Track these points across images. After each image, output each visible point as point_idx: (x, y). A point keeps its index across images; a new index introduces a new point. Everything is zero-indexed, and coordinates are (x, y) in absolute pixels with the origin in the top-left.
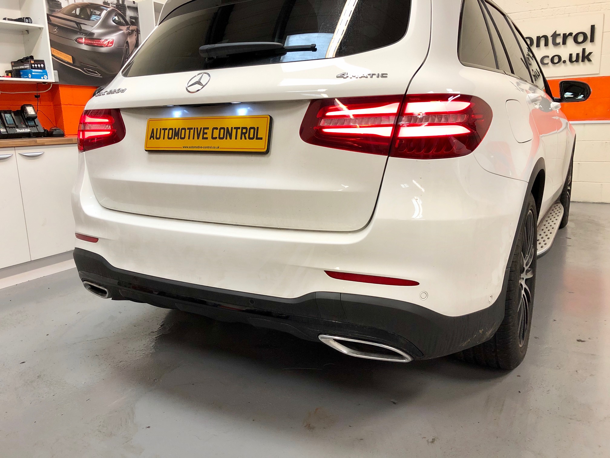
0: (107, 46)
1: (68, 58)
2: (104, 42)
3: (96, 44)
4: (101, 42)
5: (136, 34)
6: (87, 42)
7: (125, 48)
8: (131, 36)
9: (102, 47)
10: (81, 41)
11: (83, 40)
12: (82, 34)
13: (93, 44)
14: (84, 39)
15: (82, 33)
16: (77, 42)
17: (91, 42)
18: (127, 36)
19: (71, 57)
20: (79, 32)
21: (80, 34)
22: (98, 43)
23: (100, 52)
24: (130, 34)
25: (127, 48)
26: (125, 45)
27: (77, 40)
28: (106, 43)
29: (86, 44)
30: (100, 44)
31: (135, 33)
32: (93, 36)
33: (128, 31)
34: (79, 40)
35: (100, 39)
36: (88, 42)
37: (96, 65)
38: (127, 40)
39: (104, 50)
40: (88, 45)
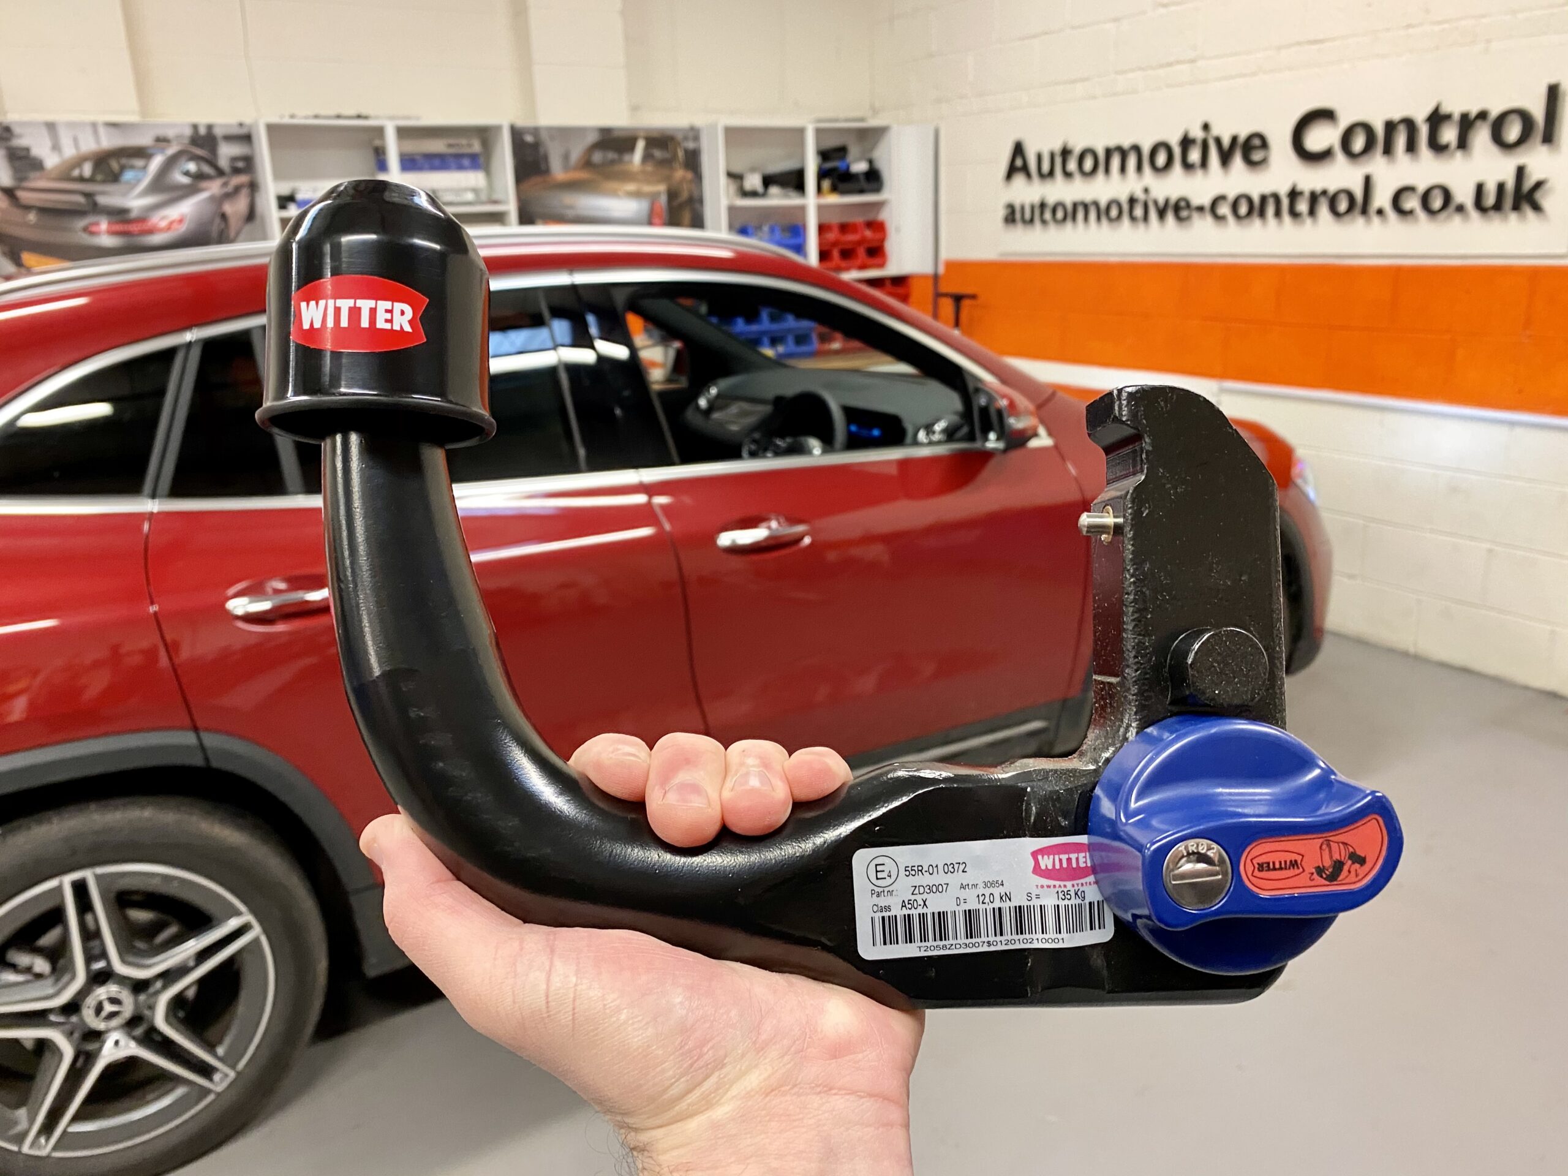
0: (169, 230)
2: (159, 223)
4: (149, 224)
5: (248, 192)
6: (112, 228)
7: (218, 226)
8: (231, 198)
9: (155, 233)
10: (96, 229)
11: (104, 227)
12: (100, 216)
13: (130, 232)
14: (105, 224)
15: (99, 212)
16: (88, 233)
17: (125, 228)
18: (221, 201)
20: (91, 211)
21: (95, 215)
22: (141, 227)
23: (147, 245)
24: (229, 196)
25: (222, 229)
26: (217, 221)
27: (89, 228)
28: (165, 225)
29: (111, 234)
30: (146, 228)
31: (245, 192)
32: (128, 215)
33: (224, 189)
34: (92, 228)
35: (148, 219)
36: (116, 228)
38: (221, 210)
39: (158, 239)
40: (117, 235)
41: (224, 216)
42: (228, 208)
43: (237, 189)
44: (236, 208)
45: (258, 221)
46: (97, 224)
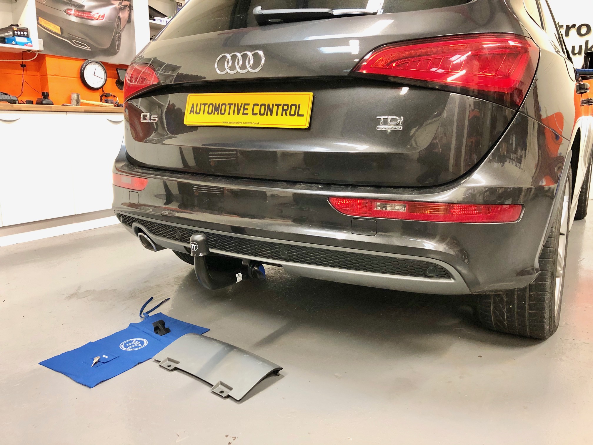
0: (97, 20)
1: (56, 29)
2: (95, 15)
3: (87, 16)
4: (91, 15)
5: (129, 10)
6: (76, 13)
7: (117, 23)
8: (122, 11)
9: (93, 20)
10: (70, 12)
11: (73, 12)
12: (72, 6)
13: (83, 17)
14: (73, 10)
15: (72, 4)
16: (66, 13)
17: (81, 14)
18: (119, 11)
19: (59, 28)
20: (69, 3)
21: (70, 5)
22: (88, 15)
23: (90, 24)
24: (122, 9)
25: (119, 24)
26: (117, 19)
27: (67, 11)
28: (97, 17)
29: (76, 16)
30: (90, 17)
31: (127, 9)
32: (83, 8)
33: (120, 6)
34: (68, 11)
35: (91, 12)
36: (78, 14)
37: (84, 37)
38: (119, 15)
39: (94, 23)
40: (78, 17)
41: (119, 17)
42: (121, 15)
43: (125, 6)
44: (124, 15)
45: (131, 22)
46: (71, 10)
